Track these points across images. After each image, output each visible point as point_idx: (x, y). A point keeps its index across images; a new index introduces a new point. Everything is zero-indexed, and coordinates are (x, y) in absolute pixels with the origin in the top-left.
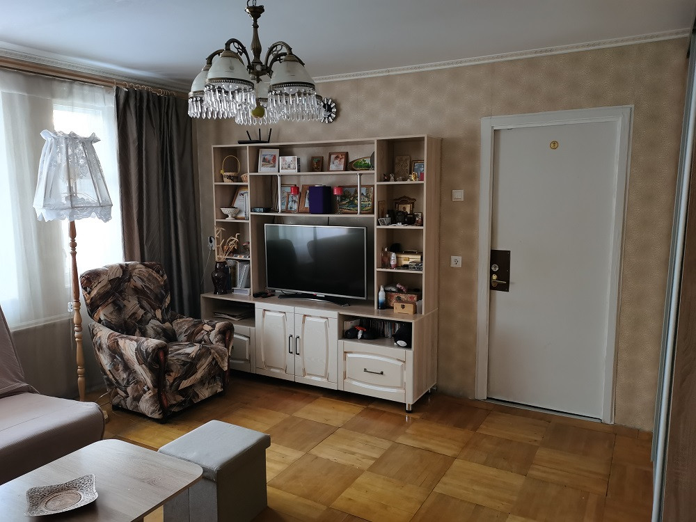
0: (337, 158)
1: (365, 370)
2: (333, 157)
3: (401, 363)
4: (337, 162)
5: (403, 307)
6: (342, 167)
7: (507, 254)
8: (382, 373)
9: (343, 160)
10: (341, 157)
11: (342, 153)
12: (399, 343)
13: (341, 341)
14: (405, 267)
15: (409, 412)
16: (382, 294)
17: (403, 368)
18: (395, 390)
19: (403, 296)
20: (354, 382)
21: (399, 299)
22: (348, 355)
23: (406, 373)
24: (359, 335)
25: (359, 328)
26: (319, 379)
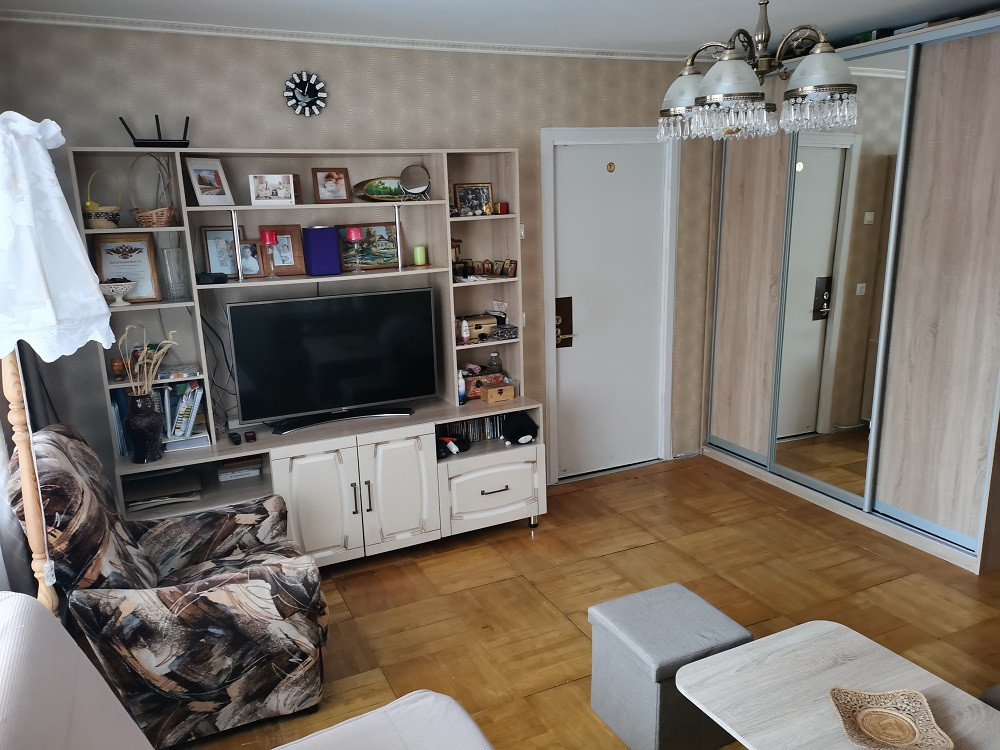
0: (329, 177)
1: (483, 493)
2: (321, 176)
3: (530, 466)
4: (330, 185)
5: (500, 392)
6: (343, 194)
7: (569, 300)
8: (507, 488)
9: (342, 182)
10: (336, 176)
11: (339, 171)
12: (522, 440)
13: (443, 464)
14: (483, 337)
15: (535, 526)
16: (462, 382)
17: (534, 470)
18: (523, 504)
19: (484, 379)
20: (466, 517)
21: (479, 384)
22: (454, 481)
23: (536, 476)
24: (454, 448)
25: (446, 439)
26: (408, 535)
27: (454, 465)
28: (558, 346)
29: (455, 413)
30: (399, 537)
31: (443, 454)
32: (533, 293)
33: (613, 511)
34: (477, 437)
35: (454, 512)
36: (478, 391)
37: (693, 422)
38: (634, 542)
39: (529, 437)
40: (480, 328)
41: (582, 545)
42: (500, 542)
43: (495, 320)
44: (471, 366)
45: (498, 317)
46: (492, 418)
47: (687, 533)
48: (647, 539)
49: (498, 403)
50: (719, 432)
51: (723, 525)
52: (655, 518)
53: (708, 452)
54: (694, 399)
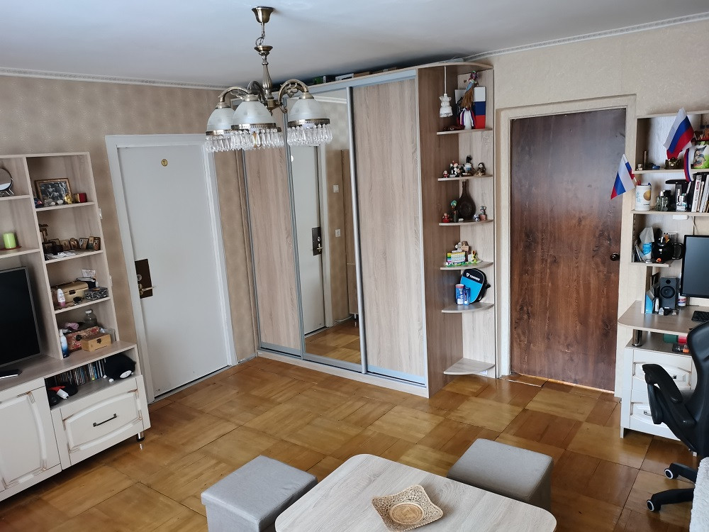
1: (95, 425)
3: (132, 394)
5: (99, 341)
7: (146, 261)
8: (115, 416)
12: (123, 375)
13: (56, 410)
14: (77, 300)
15: (142, 439)
16: (64, 339)
17: (136, 397)
18: (131, 425)
19: (83, 333)
20: (82, 448)
21: (79, 338)
22: (67, 421)
23: (138, 401)
24: (64, 394)
25: (54, 389)
26: (31, 476)
27: (65, 408)
28: (142, 297)
29: (60, 365)
30: (21, 481)
31: (54, 401)
32: (116, 260)
33: (202, 412)
34: (83, 381)
35: (71, 447)
36: (79, 343)
37: (248, 336)
38: (222, 432)
39: (129, 372)
40: (74, 293)
41: (183, 444)
42: (115, 460)
43: (87, 285)
44: (70, 325)
45: (89, 283)
46: (94, 364)
47: (257, 415)
48: (230, 427)
49: (98, 351)
50: (267, 339)
51: (280, 403)
52: (233, 410)
53: (261, 354)
54: (247, 319)
